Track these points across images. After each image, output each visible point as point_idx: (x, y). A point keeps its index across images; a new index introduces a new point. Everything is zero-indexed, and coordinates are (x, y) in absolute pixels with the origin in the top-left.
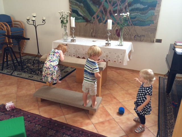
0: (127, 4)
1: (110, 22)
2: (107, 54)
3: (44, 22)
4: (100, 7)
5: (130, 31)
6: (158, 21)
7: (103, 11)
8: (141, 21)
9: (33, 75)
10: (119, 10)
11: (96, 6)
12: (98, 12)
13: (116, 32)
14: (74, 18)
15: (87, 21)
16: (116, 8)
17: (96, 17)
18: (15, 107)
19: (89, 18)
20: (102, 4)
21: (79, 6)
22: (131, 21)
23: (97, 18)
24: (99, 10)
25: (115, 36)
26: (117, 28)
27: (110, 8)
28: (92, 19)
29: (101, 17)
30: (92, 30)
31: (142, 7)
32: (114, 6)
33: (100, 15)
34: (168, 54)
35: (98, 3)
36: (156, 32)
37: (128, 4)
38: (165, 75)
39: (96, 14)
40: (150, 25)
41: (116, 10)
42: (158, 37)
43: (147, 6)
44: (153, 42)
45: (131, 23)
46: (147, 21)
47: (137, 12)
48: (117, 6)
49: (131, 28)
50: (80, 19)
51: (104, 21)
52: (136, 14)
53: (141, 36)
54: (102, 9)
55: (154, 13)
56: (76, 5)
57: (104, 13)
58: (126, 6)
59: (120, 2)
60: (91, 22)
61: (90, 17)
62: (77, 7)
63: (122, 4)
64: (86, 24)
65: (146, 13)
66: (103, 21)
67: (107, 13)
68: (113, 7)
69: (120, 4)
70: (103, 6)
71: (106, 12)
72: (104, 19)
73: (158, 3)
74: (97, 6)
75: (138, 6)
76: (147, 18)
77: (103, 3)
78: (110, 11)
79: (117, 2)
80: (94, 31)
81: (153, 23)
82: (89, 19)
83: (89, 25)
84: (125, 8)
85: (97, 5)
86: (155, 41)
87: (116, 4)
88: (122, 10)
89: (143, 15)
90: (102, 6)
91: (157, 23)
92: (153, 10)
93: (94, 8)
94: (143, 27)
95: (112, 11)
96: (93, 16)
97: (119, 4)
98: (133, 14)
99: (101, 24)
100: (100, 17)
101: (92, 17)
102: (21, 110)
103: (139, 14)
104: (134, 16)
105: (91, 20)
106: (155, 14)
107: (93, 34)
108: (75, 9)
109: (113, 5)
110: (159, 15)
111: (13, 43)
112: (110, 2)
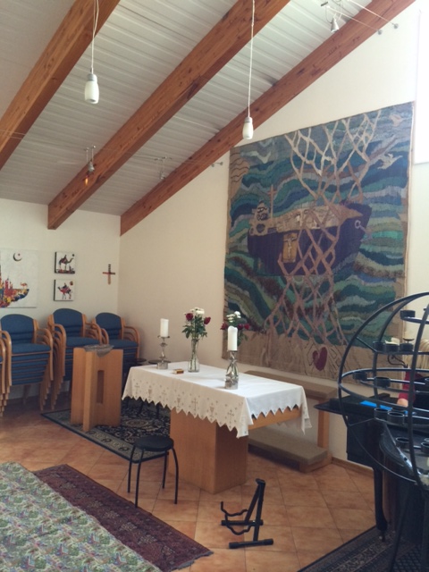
0: (332, 295)
4: (280, 299)
7: (286, 309)
11: (272, 298)
12: (275, 310)
13: (314, 358)
15: (256, 329)
16: (310, 303)
17: (272, 321)
19: (259, 321)
20: (284, 294)
21: (242, 296)
22: (342, 335)
23: (275, 323)
24: (278, 305)
25: (312, 367)
26: (314, 349)
27: (299, 302)
28: (265, 324)
29: (283, 321)
30: (264, 350)
31: (364, 302)
32: (306, 299)
33: (281, 317)
35: (276, 291)
37: (335, 294)
39: (273, 314)
41: (312, 308)
43: (374, 302)
45: (344, 338)
47: (354, 313)
48: (312, 298)
52: (353, 318)
54: (284, 304)
56: (237, 293)
57: (288, 313)
58: (331, 299)
59: (317, 292)
60: (263, 330)
61: (261, 319)
62: (239, 299)
63: (323, 296)
64: (254, 336)
66: (287, 329)
67: (293, 313)
68: (304, 301)
69: (318, 295)
70: (285, 298)
71: (291, 309)
72: (287, 326)
73: (397, 295)
74: (275, 298)
75: (356, 300)
76: (378, 330)
77: (285, 290)
78: (299, 309)
79: (313, 290)
80: (269, 353)
82: (259, 324)
83: (259, 337)
84: (330, 304)
85: (274, 294)
87: (310, 296)
88: (324, 309)
90: (283, 296)
92: (387, 311)
93: (269, 301)
95: (303, 309)
96: (267, 319)
97: (315, 295)
98: (346, 319)
99: (283, 335)
100: (281, 322)
101: (265, 319)
103: (359, 318)
104: (350, 324)
105: (263, 327)
106: (394, 321)
107: (268, 360)
108: (235, 302)
109: (305, 296)
112: (298, 290)
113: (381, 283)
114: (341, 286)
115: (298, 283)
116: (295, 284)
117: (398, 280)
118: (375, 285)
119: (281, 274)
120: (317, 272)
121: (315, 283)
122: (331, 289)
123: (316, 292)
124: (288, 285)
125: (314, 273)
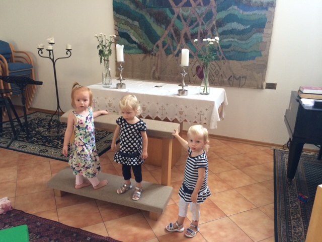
0: (214, 22)
1: (185, 52)
2: (181, 109)
3: (69, 52)
4: (168, 27)
5: (220, 69)
6: (268, 52)
7: (174, 35)
8: (239, 52)
9: (47, 148)
10: (201, 33)
11: (161, 27)
12: (165, 36)
13: (197, 71)
14: (123, 46)
15: (146, 51)
16: (196, 29)
17: (161, 45)
18: (12, 207)
19: (149, 46)
20: (172, 23)
21: (132, 26)
22: (222, 52)
23: (163, 46)
24: (167, 33)
25: (195, 77)
26: (197, 64)
27: (185, 29)
28: (155, 48)
29: (171, 45)
30: (154, 68)
31: (241, 27)
32: (192, 27)
33: (168, 41)
34: (288, 108)
35: (164, 21)
36: (266, 70)
37: (217, 22)
38: (283, 146)
39: (162, 39)
40: (256, 58)
41: (197, 34)
42: (269, 79)
43: (249, 26)
44: (262, 88)
45: (222, 55)
46: (251, 52)
47: (232, 36)
48: (197, 25)
49: (222, 63)
50: (134, 48)
51: (176, 52)
52: (230, 39)
53: (240, 77)
54: (172, 31)
55: (261, 38)
56: (127, 23)
57: (176, 38)
58: (214, 26)
59: (202, 20)
60: (153, 53)
61: (151, 44)
62: (128, 28)
63: (207, 23)
64: (145, 57)
65: (248, 38)
66: (174, 51)
67: (180, 38)
68: (190, 28)
69: (202, 22)
70: (173, 26)
71: (178, 35)
72: (175, 48)
73: (268, 20)
74: (164, 26)
75: (235, 25)
76: (250, 47)
77: (173, 20)
78: (186, 34)
79: (198, 19)
80: (158, 70)
81: (261, 56)
82: (149, 49)
83: (148, 58)
84: (212, 30)
85: (163, 24)
86: (264, 87)
87: (196, 23)
88: (207, 34)
89: (243, 42)
90: (171, 25)
91: (267, 56)
92: (259, 32)
93: (158, 29)
94: (244, 63)
95: (189, 35)
96: (156, 44)
97: (200, 23)
98: (225, 40)
99: (171, 56)
100: (169, 45)
101: (154, 44)
102: (23, 212)
103: (236, 40)
104: (228, 44)
105: (152, 51)
106: (264, 40)
107: (157, 75)
108: (125, 31)
109: (191, 24)
110: (270, 41)
111: (12, 90)
112: (185, 20)
113: (256, 12)
114: (222, 15)
115: (185, 14)
116: (183, 15)
117: (270, 9)
118: (251, 13)
119: (169, 6)
120: (202, 4)
121: (200, 13)
122: (213, 17)
123: (200, 21)
124: (176, 15)
125: (199, 5)
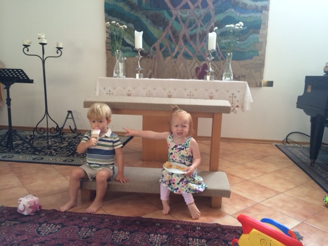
2: (211, 93)
3: (59, 51)
4: (166, 29)
5: (220, 69)
6: (265, 52)
7: (172, 37)
10: (200, 34)
11: (158, 29)
12: (162, 38)
13: (196, 72)
16: (194, 31)
17: (158, 48)
20: (170, 25)
22: (221, 53)
23: (161, 49)
24: (164, 34)
26: (197, 65)
27: (184, 31)
28: (151, 50)
29: (169, 47)
30: (151, 71)
33: (166, 43)
35: (162, 23)
36: (263, 68)
39: (159, 41)
40: (254, 57)
43: (246, 28)
44: (261, 86)
46: (249, 52)
48: (196, 27)
49: (222, 64)
50: (128, 51)
51: (174, 54)
54: (170, 33)
55: (258, 39)
57: (174, 40)
58: (212, 27)
59: (201, 22)
61: (147, 47)
63: (206, 25)
65: (246, 39)
68: (189, 29)
70: (171, 28)
71: (177, 37)
73: (263, 22)
74: (161, 28)
76: (248, 47)
77: (171, 22)
78: (184, 36)
79: (197, 21)
80: (155, 73)
81: (258, 55)
82: (145, 51)
83: (144, 61)
85: (161, 26)
88: (206, 35)
89: (242, 43)
91: (264, 55)
92: (256, 33)
93: (154, 31)
94: (242, 62)
95: (188, 36)
96: (153, 46)
97: (199, 25)
98: (224, 41)
99: (169, 58)
105: (149, 53)
106: (260, 40)
109: (190, 26)
110: (266, 42)
112: (184, 22)
113: (252, 14)
114: (221, 17)
115: (184, 16)
116: (181, 17)
117: (264, 12)
118: (247, 15)
119: (168, 9)
120: (200, 6)
121: (199, 15)
122: (212, 19)
124: (174, 17)
125: (198, 7)
